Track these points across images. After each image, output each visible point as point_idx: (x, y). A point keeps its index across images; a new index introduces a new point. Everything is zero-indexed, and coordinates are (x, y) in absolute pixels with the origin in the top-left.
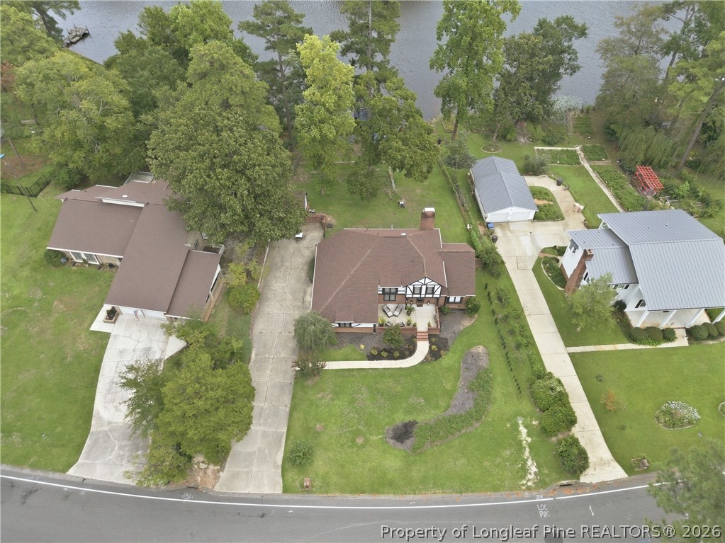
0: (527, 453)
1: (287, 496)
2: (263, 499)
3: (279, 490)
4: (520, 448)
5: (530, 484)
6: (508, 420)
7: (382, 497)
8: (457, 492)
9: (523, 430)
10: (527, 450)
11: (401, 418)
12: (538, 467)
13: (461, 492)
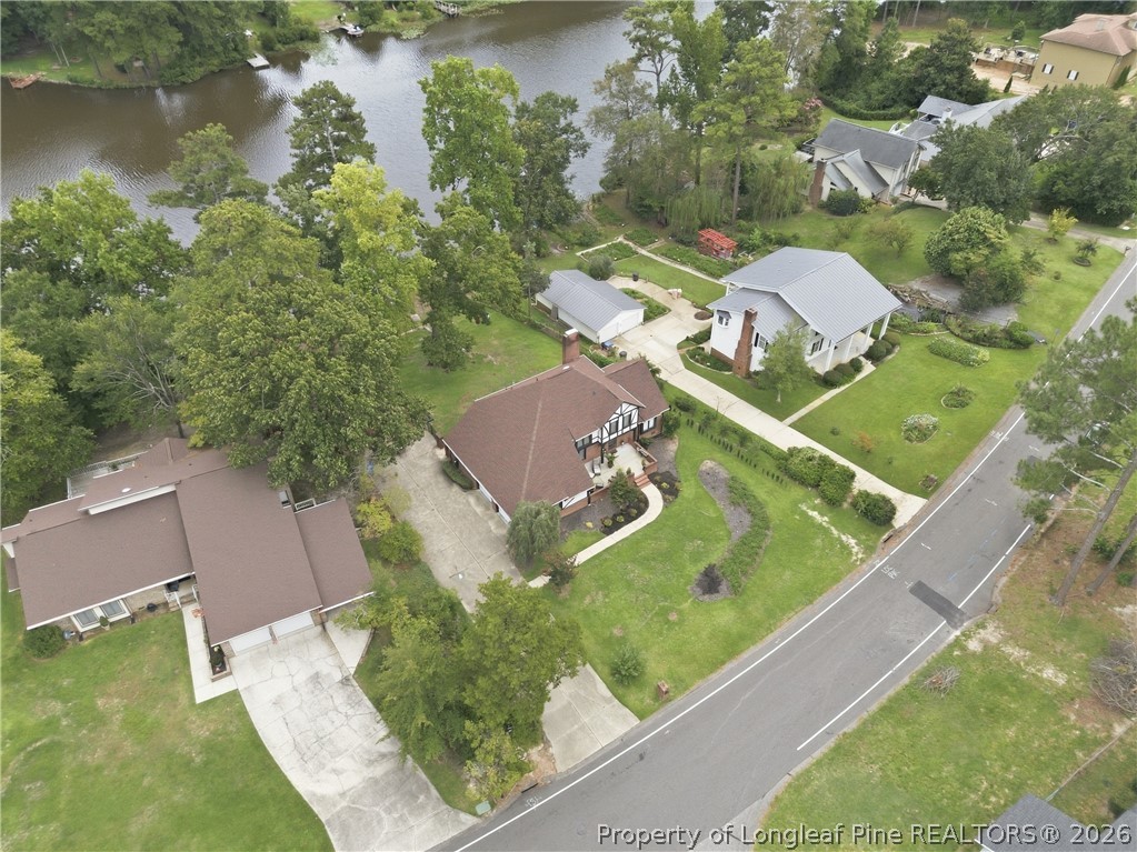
0: (835, 532)
1: (649, 721)
2: (625, 741)
3: (635, 721)
4: (826, 531)
5: (860, 556)
6: (793, 513)
8: (807, 605)
9: (815, 514)
10: (833, 528)
11: (695, 570)
12: (854, 537)
13: (811, 602)
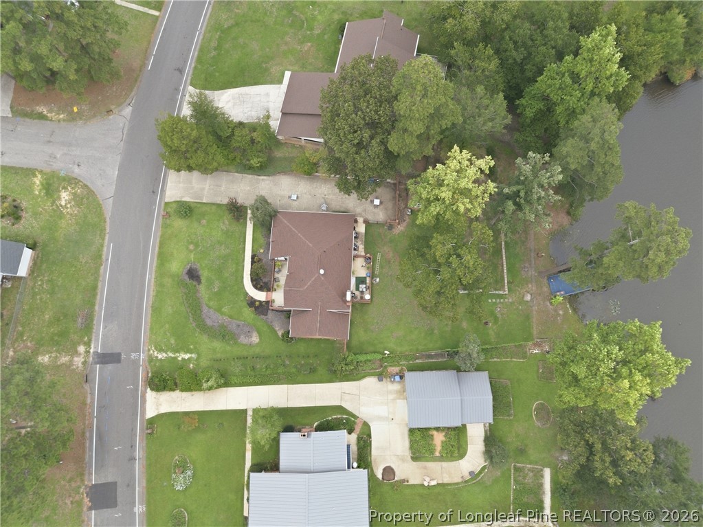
0: (171, 355)
1: (163, 205)
2: (163, 191)
3: (167, 200)
4: (175, 351)
5: (151, 351)
6: (195, 348)
7: (156, 259)
8: (152, 304)
9: (187, 356)
10: (173, 356)
11: (204, 274)
12: (161, 360)
